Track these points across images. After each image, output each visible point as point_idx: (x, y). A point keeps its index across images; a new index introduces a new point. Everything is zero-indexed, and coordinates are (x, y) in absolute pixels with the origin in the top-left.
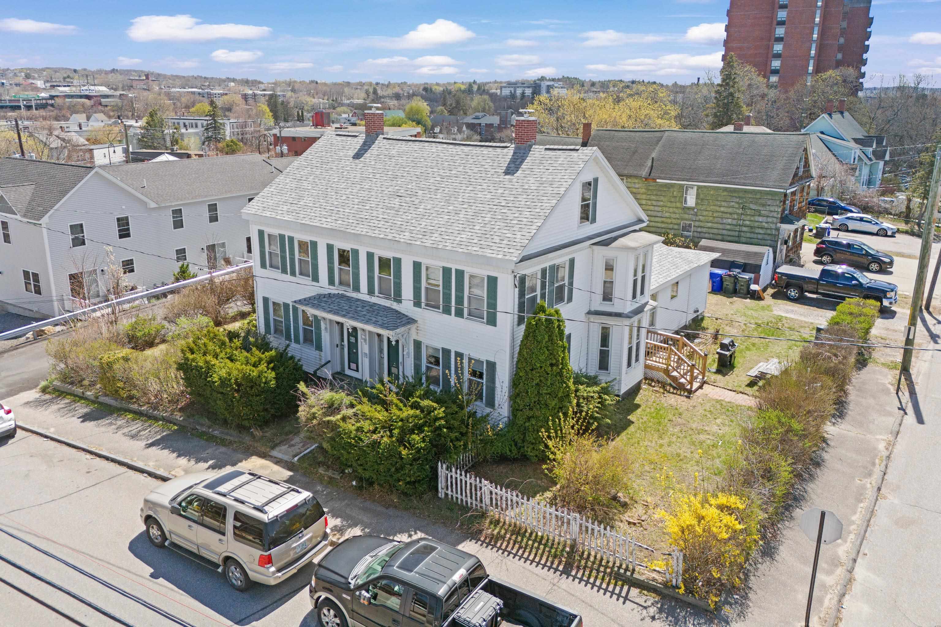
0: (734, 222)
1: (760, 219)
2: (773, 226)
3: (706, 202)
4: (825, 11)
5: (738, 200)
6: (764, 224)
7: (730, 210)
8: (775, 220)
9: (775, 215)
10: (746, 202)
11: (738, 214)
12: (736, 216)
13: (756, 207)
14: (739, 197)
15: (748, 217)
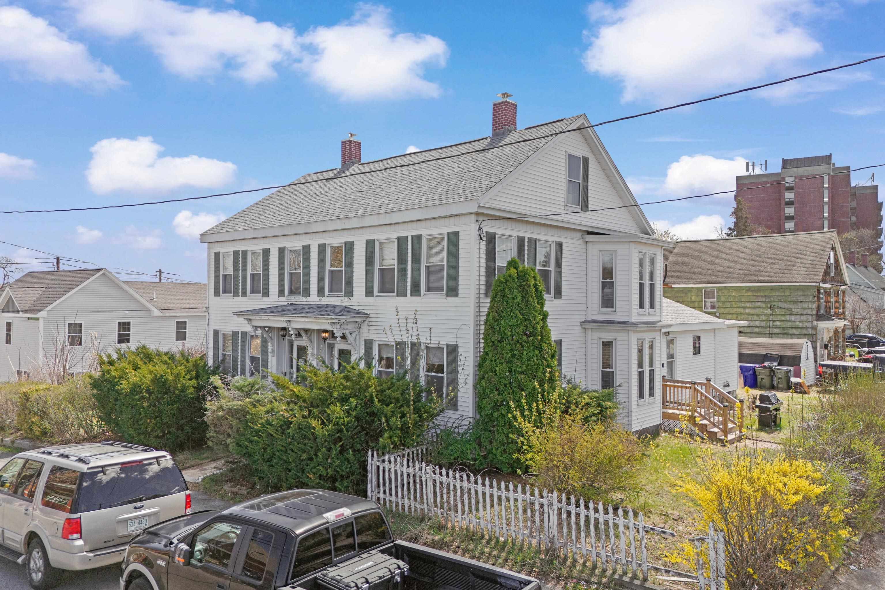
0: (763, 324)
1: (793, 318)
2: (809, 325)
3: (728, 305)
4: (832, 192)
5: (764, 300)
6: (798, 323)
7: (756, 311)
8: (810, 318)
9: (810, 312)
10: (774, 301)
11: (766, 315)
12: (764, 318)
13: (786, 306)
14: (765, 296)
15: (778, 318)
